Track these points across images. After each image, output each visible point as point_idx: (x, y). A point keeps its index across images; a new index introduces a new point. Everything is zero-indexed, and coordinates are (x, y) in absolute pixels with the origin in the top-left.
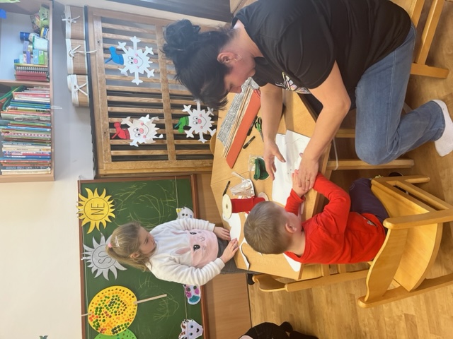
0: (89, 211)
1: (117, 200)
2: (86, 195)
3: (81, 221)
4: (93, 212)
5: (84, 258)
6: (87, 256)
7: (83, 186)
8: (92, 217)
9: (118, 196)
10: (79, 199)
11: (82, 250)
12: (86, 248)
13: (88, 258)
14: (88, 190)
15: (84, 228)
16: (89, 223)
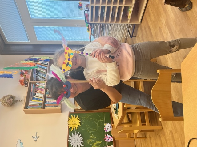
0: (71, 123)
1: (82, 120)
2: (71, 118)
3: (69, 127)
4: (73, 123)
5: (69, 140)
6: (70, 139)
7: (70, 114)
8: (73, 125)
9: (82, 118)
10: (69, 119)
11: (68, 137)
12: (70, 136)
13: (70, 140)
14: (72, 116)
15: (70, 129)
16: (71, 127)
